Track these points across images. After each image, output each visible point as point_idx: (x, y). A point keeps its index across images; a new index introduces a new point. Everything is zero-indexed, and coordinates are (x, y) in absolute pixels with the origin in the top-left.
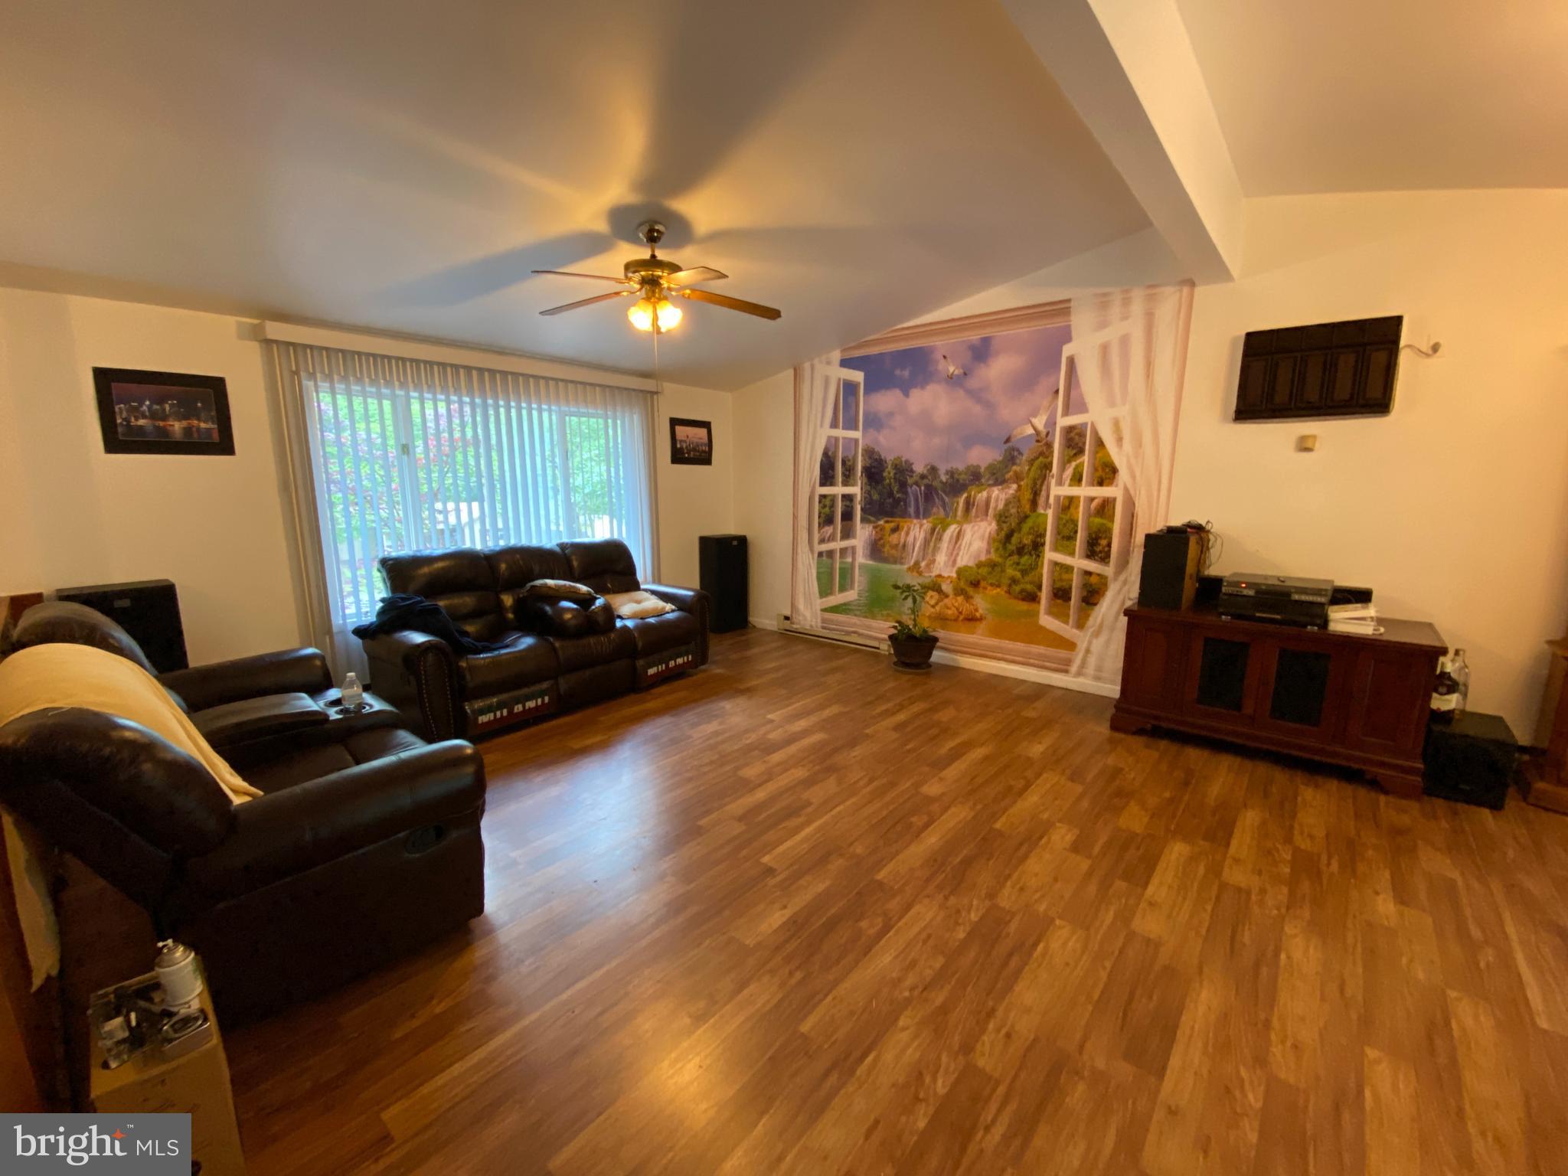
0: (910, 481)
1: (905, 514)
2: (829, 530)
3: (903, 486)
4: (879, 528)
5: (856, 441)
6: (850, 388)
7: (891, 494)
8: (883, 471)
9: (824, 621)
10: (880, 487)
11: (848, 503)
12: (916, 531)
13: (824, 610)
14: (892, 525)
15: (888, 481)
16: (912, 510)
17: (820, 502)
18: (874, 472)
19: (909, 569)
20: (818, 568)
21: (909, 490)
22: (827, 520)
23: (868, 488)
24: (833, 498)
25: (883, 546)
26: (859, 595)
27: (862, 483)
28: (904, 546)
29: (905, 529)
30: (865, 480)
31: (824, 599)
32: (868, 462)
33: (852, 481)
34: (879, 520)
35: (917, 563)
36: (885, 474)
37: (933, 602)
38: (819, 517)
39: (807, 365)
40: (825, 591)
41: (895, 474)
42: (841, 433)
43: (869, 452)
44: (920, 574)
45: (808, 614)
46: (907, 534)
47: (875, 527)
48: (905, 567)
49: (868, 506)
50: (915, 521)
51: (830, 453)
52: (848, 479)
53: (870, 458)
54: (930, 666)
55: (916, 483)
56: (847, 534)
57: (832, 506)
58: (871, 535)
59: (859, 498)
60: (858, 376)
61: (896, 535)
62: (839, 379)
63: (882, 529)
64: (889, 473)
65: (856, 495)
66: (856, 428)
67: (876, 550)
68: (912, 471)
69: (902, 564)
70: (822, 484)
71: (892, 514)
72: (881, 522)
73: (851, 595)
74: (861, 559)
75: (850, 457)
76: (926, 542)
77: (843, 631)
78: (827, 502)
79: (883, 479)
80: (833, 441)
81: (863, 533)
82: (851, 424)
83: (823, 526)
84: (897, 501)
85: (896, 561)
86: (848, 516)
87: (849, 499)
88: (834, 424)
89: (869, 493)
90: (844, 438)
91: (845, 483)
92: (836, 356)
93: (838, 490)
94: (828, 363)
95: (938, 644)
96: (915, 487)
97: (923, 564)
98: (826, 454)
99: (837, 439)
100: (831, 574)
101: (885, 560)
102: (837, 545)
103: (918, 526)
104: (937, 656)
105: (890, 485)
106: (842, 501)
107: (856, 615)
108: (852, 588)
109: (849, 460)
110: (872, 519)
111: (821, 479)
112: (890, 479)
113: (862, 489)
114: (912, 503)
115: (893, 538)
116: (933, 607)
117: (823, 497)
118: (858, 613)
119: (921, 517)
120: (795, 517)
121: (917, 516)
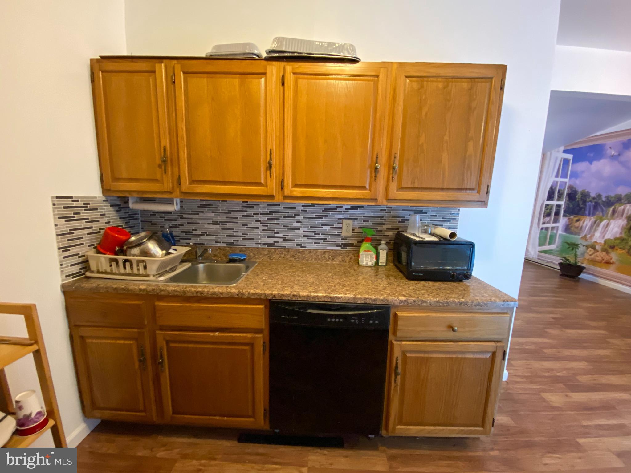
0: (588, 200)
1: (583, 214)
2: (547, 219)
3: (585, 202)
4: (570, 220)
5: (566, 183)
6: (566, 161)
7: (578, 205)
8: (576, 195)
9: (539, 256)
10: (574, 202)
11: (558, 208)
13: (539, 251)
14: (577, 218)
15: (578, 200)
17: (545, 207)
18: (572, 196)
21: (587, 204)
22: (548, 215)
23: (568, 202)
24: (552, 206)
25: (572, 227)
27: (566, 200)
28: (581, 227)
29: (583, 221)
31: (540, 247)
32: (570, 192)
33: (561, 200)
34: (571, 216)
35: (585, 236)
37: (591, 253)
38: (544, 213)
39: (548, 154)
41: (582, 197)
42: (559, 180)
43: (571, 187)
45: (533, 253)
46: (584, 222)
47: (568, 219)
48: (581, 237)
49: (567, 210)
50: (588, 217)
51: (553, 188)
52: (560, 198)
53: (571, 190)
55: (591, 201)
56: (556, 221)
57: (551, 209)
58: (566, 222)
59: (563, 206)
60: (570, 157)
61: (578, 223)
62: (562, 158)
63: (572, 220)
64: (578, 196)
66: (566, 177)
68: (589, 196)
69: (579, 235)
70: (548, 200)
71: (577, 214)
72: (572, 217)
73: (553, 247)
74: (560, 232)
75: (562, 189)
77: (547, 261)
78: (549, 207)
79: (576, 198)
80: (555, 183)
81: (563, 221)
82: (564, 176)
83: (545, 218)
84: (581, 208)
85: (576, 234)
86: (557, 214)
87: (559, 206)
88: (557, 176)
89: (568, 204)
90: (561, 182)
91: (558, 200)
92: (562, 148)
93: (555, 203)
94: (558, 152)
96: (590, 203)
97: (588, 236)
98: (551, 188)
99: (557, 182)
101: (571, 233)
102: (550, 225)
103: (588, 220)
105: (578, 201)
106: (556, 207)
108: (554, 243)
109: (561, 191)
110: (568, 215)
111: (548, 198)
112: (579, 199)
113: (565, 202)
116: (590, 255)
117: (547, 205)
119: (591, 215)
120: (534, 213)
121: (589, 215)
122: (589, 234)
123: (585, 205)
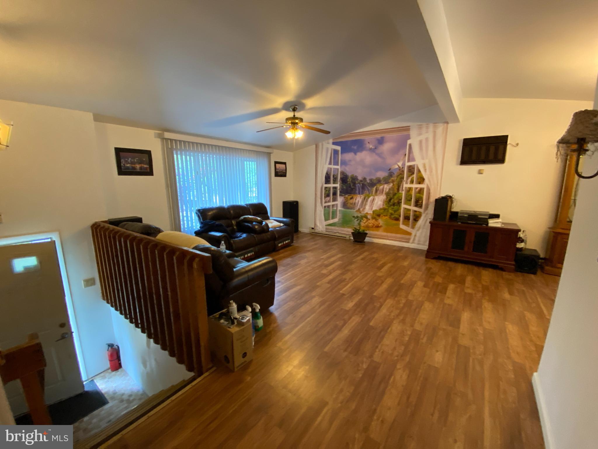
0: (357, 182)
1: (355, 193)
2: (328, 199)
3: (354, 184)
4: (346, 198)
5: (338, 169)
6: (336, 152)
7: (350, 187)
8: (347, 179)
9: (326, 229)
10: (346, 185)
11: (335, 190)
12: (358, 199)
13: (326, 225)
14: (350, 197)
15: (349, 182)
16: (357, 192)
17: (325, 189)
18: (344, 179)
19: (356, 211)
20: (324, 211)
21: (357, 185)
22: (328, 195)
23: (342, 184)
24: (330, 188)
25: (347, 204)
26: (339, 220)
27: (340, 183)
28: (355, 204)
29: (355, 198)
30: (341, 182)
31: (326, 222)
32: (342, 176)
33: (336, 182)
34: (346, 195)
35: (359, 209)
36: (348, 180)
37: (364, 221)
38: (325, 194)
39: (320, 144)
40: (326, 219)
41: (352, 180)
42: (333, 167)
43: (342, 173)
44: (360, 212)
45: (321, 227)
46: (356, 199)
47: (344, 198)
48: (355, 210)
49: (342, 191)
50: (359, 195)
51: (329, 173)
52: (335, 181)
53: (343, 175)
54: (365, 242)
55: (359, 183)
56: (335, 200)
57: (329, 191)
58: (343, 200)
59: (339, 188)
60: (339, 148)
61: (352, 200)
62: (332, 149)
63: (347, 198)
64: (349, 180)
65: (338, 187)
66: (338, 165)
67: (345, 205)
68: (358, 179)
69: (354, 209)
70: (326, 183)
71: (350, 193)
72: (347, 196)
73: (336, 220)
74: (339, 208)
75: (336, 174)
76: (362, 202)
77: (334, 232)
78: (328, 189)
79: (347, 181)
80: (330, 169)
81: (340, 200)
82: (336, 163)
83: (326, 197)
84: (352, 189)
85: (351, 208)
86: (335, 194)
87: (335, 188)
88: (330, 164)
89: (342, 186)
90: (334, 168)
91: (334, 183)
92: (331, 141)
93: (331, 185)
94: (328, 143)
95: (367, 235)
96: (358, 184)
97: (361, 209)
98: (327, 173)
99: (331, 168)
100: (329, 213)
101: (348, 208)
102: (331, 204)
103: (359, 197)
104: (367, 239)
105: (350, 184)
106: (333, 189)
107: (338, 227)
108: (336, 218)
109: (335, 175)
110: (343, 195)
111: (325, 182)
112: (350, 181)
113: (340, 185)
114: (357, 189)
115: (351, 201)
116: (365, 223)
117: (326, 188)
118: (338, 226)
119: (361, 194)
120: (316, 194)
121: (359, 194)
122: (361, 208)
123: (355, 186)
